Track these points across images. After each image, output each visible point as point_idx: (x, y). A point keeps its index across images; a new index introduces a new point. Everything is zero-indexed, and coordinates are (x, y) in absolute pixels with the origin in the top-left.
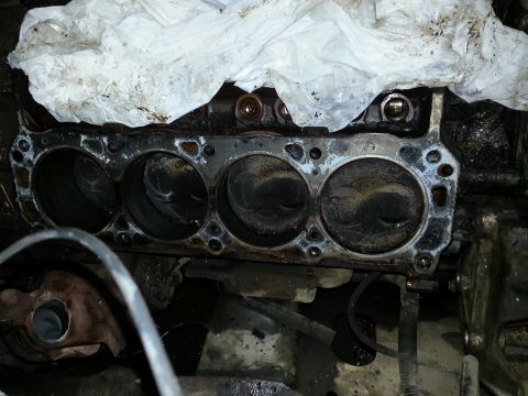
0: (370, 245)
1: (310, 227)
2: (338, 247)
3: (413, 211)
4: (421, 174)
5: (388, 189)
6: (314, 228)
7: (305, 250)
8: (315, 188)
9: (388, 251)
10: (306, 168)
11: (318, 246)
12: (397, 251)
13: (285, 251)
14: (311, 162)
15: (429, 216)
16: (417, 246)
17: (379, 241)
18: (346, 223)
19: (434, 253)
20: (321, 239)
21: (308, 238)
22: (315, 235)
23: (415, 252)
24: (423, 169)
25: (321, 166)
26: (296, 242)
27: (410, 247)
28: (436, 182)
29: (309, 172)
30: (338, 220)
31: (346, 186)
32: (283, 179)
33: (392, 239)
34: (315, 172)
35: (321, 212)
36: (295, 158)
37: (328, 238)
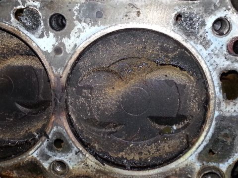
0: (137, 158)
1: (52, 131)
2: (92, 161)
3: (194, 106)
4: (205, 53)
5: (159, 75)
6: (58, 133)
7: (46, 165)
8: (58, 74)
9: (161, 165)
10: (45, 43)
11: (64, 158)
12: (173, 166)
13: (18, 167)
14: (51, 34)
15: (217, 114)
16: (200, 157)
17: (150, 151)
18: (103, 125)
19: (224, 167)
20: (68, 149)
21: (50, 147)
22: (59, 143)
23: (198, 166)
24: (206, 44)
25: (65, 40)
26: (33, 154)
27: (190, 159)
28: (225, 63)
29: (50, 49)
30: (90, 121)
31: (102, 70)
32: (20, 68)
33: (167, 147)
34: (58, 50)
35: (67, 109)
36: (28, 29)
37: (77, 146)
